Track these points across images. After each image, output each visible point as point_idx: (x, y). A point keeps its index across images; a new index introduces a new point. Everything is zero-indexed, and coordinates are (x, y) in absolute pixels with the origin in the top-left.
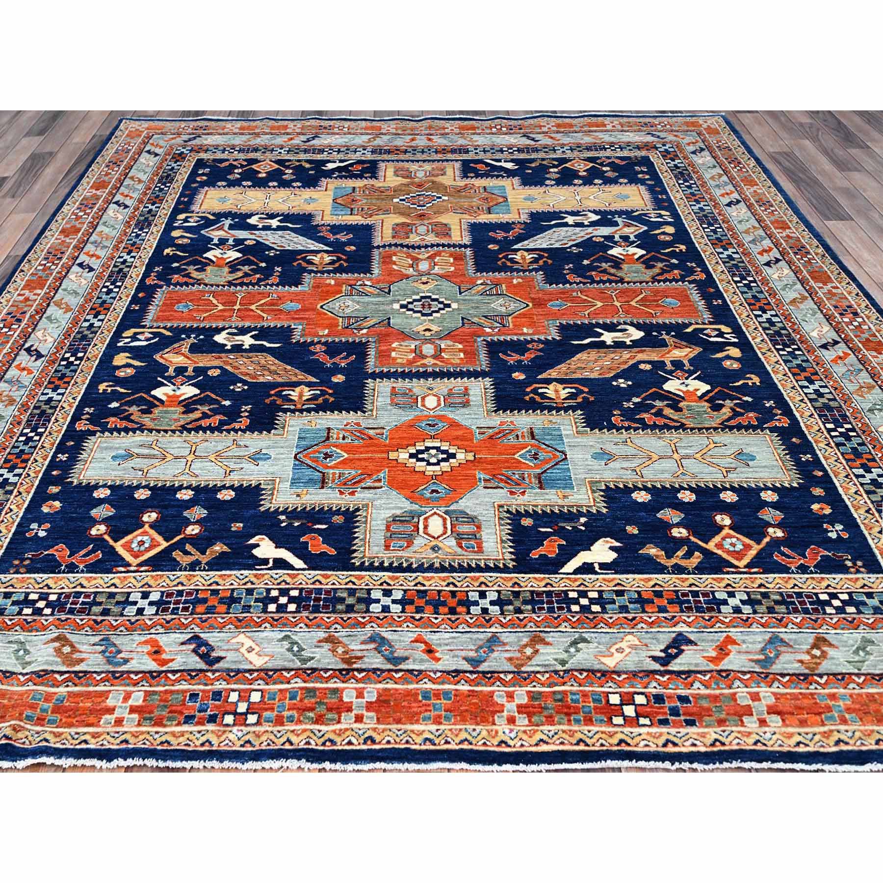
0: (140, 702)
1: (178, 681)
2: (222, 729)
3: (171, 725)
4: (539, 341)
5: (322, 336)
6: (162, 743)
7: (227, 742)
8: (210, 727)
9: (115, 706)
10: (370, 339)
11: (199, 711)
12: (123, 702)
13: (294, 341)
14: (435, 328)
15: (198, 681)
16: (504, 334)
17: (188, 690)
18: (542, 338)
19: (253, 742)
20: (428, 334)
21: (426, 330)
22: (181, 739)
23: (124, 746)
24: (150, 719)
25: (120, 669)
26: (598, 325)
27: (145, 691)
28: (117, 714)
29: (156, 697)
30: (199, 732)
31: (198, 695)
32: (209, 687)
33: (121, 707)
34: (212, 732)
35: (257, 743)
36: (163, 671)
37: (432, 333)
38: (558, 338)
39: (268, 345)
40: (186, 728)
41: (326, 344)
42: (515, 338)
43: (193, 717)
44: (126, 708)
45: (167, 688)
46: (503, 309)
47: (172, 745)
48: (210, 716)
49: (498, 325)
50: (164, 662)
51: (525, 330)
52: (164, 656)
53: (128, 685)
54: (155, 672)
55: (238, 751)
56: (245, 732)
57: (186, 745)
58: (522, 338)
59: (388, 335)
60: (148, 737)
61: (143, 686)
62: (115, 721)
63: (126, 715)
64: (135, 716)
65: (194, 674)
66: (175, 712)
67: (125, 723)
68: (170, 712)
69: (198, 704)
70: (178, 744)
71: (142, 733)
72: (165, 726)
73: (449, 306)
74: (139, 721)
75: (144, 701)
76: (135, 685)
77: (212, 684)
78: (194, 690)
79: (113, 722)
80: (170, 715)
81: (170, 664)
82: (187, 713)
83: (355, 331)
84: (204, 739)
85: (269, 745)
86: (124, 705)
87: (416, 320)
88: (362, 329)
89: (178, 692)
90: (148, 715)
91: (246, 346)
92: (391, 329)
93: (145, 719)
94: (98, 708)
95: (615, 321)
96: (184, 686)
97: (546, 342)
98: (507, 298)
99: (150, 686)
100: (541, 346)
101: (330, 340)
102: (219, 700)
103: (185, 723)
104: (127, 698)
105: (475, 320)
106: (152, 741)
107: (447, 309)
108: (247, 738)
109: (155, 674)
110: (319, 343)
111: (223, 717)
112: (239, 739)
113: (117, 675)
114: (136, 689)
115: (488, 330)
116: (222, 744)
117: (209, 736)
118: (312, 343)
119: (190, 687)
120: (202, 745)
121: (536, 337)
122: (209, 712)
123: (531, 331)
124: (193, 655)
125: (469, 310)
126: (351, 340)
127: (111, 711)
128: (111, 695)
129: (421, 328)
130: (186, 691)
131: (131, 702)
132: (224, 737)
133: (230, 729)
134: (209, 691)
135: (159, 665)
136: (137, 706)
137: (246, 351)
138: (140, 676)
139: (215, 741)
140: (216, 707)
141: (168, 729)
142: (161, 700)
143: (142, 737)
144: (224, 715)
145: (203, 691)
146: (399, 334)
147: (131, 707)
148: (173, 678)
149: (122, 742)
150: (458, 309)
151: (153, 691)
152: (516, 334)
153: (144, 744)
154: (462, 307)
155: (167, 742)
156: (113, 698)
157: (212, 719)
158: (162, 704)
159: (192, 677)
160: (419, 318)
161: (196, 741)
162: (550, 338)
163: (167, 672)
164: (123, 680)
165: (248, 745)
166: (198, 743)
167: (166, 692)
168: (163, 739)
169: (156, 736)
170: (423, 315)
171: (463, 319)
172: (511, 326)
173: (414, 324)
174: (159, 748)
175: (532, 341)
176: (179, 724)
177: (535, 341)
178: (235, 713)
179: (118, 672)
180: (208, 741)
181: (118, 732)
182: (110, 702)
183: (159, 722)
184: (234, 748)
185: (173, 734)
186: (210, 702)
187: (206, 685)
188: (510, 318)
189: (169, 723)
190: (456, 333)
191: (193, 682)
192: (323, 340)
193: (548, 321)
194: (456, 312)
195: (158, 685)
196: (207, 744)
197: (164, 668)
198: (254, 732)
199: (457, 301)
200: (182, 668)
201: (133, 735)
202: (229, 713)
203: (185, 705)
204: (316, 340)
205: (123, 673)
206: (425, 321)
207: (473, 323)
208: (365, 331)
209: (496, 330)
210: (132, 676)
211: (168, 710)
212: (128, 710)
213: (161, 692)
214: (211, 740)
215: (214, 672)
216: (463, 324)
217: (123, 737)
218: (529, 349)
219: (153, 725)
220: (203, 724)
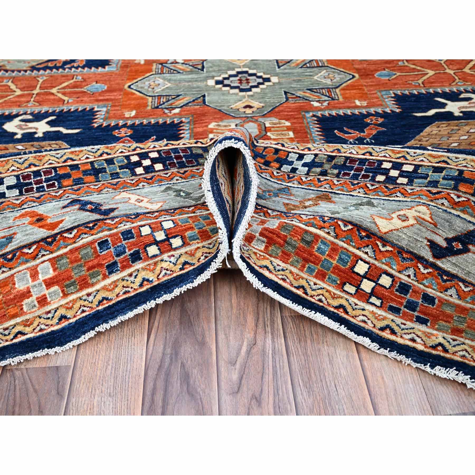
0: (51, 273)
1: (77, 237)
2: (151, 262)
3: (98, 281)
4: (377, 114)
5: (128, 119)
6: (100, 302)
7: (164, 272)
8: (139, 265)
9: (28, 288)
10: (184, 119)
11: (118, 255)
12: (33, 281)
13: (96, 125)
14: (256, 104)
15: (99, 230)
16: (335, 108)
17: (94, 241)
18: (380, 110)
19: (191, 262)
20: (248, 111)
21: (246, 107)
22: (117, 290)
23: (65, 324)
24: (73, 284)
25: (8, 249)
26: (436, 94)
27: (49, 260)
28: (35, 294)
29: (64, 261)
30: (130, 275)
31: (107, 241)
32: (115, 231)
33: (35, 286)
34: (143, 269)
35: (195, 261)
36: (57, 234)
37: (254, 109)
38: (398, 111)
39: (64, 131)
40: (114, 277)
41: (132, 127)
42: (349, 112)
43: (115, 263)
44: (40, 285)
45: (69, 248)
46: (328, 82)
47: (111, 300)
48: (131, 255)
49: (326, 98)
50: (53, 226)
51: (358, 103)
52: (49, 221)
53: (27, 262)
54: (48, 237)
55: (181, 275)
56: (177, 256)
57: (125, 293)
58: (356, 112)
59: (204, 115)
60: (82, 303)
61: (43, 255)
62: (39, 302)
63: (46, 292)
64: (56, 288)
65: (91, 225)
66: (93, 267)
67: (49, 300)
68: (88, 270)
69: (112, 250)
70: (117, 296)
71: (74, 301)
72: (93, 285)
73: (268, 80)
74: (63, 291)
75: (55, 270)
76: (34, 258)
77: (116, 228)
78: (101, 238)
79: (36, 303)
80: (91, 272)
81: (61, 225)
82: (106, 263)
83: (166, 111)
84: (138, 280)
85: (206, 257)
86: (36, 283)
87: (234, 97)
88: (174, 109)
89: (84, 246)
90: (68, 282)
91: (40, 135)
92: (207, 108)
93: (68, 286)
94: (12, 297)
95: (455, 90)
96: (88, 239)
97: (384, 115)
98: (329, 70)
99: (52, 253)
100: (380, 120)
101: (137, 122)
102: (134, 238)
103: (110, 273)
104: (34, 274)
105: (300, 94)
106: (90, 305)
107: (267, 84)
108: (182, 260)
109: (50, 240)
110: (125, 126)
111: (146, 251)
112: (175, 264)
113: (10, 256)
114: (38, 261)
115: (316, 104)
116: (160, 277)
117: (143, 274)
118: (117, 127)
119: (94, 237)
120: (141, 285)
121: (372, 110)
122: (128, 253)
123: (365, 103)
124: (81, 212)
125: (290, 83)
126: (161, 121)
127: (27, 294)
128: (16, 279)
129: (240, 105)
130: (92, 243)
131: (41, 277)
132: (158, 268)
133: (159, 258)
134: (116, 234)
135: (48, 229)
136: (50, 279)
137: (39, 139)
138: (34, 247)
139: (151, 276)
140: (134, 244)
141: (98, 287)
142: (72, 262)
143: (77, 305)
144: (145, 249)
145: (110, 236)
146: (216, 113)
147: (45, 281)
148: (71, 236)
149: (60, 319)
150: (279, 83)
151: (58, 256)
152: (349, 108)
153: (83, 311)
154: (283, 80)
155: (104, 299)
156: (21, 280)
157: (136, 257)
158: (75, 264)
159: (91, 229)
160: (237, 94)
161: (132, 285)
162: (388, 110)
163: (61, 233)
164: (19, 258)
165: (187, 266)
166: (136, 286)
167: (71, 251)
168: (99, 297)
169: (91, 298)
170: (242, 90)
171: (286, 93)
172: (341, 99)
173: (232, 101)
174: (100, 308)
175: (369, 115)
176: (105, 277)
177: (372, 115)
178: (156, 243)
179: (7, 253)
180: (144, 280)
181: (49, 312)
182: (20, 286)
183: (84, 284)
184: (175, 275)
185: (105, 288)
186: (124, 242)
187: (110, 230)
188: (338, 90)
189: (94, 280)
190: (281, 108)
191: (93, 232)
192: (129, 122)
193: (380, 92)
194: (277, 87)
195: (59, 249)
196: (145, 283)
197: (56, 231)
198: (186, 253)
199: (277, 75)
200: (76, 224)
201: (67, 308)
202: (150, 245)
203: (99, 256)
204: (121, 123)
205: (13, 252)
206: (244, 97)
207: (297, 97)
208: (177, 111)
209: (325, 104)
210: (26, 250)
211: (85, 268)
212: (44, 286)
213: (66, 254)
214: (146, 277)
215: (113, 219)
216: (287, 99)
217: (58, 314)
218: (368, 125)
219: (81, 289)
220: (130, 266)
